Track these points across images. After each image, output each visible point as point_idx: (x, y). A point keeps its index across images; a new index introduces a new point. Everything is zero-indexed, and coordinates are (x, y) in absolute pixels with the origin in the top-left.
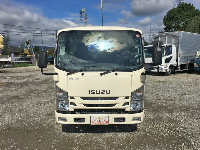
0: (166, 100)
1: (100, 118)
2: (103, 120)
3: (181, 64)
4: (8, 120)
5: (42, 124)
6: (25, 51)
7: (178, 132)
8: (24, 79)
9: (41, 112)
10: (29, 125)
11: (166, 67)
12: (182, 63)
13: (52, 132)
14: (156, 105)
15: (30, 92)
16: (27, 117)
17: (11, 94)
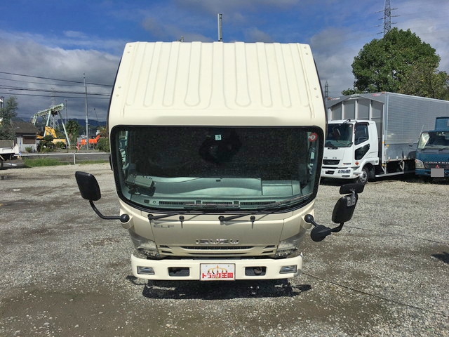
0: (353, 235)
1: (218, 267)
2: (224, 272)
3: (387, 160)
4: (31, 276)
5: (101, 284)
6: (49, 130)
7: (370, 295)
8: (50, 192)
9: (96, 260)
10: (74, 286)
11: (357, 168)
12: (390, 159)
13: (122, 298)
14: (330, 245)
15: (69, 221)
16: (68, 271)
17: (28, 225)
